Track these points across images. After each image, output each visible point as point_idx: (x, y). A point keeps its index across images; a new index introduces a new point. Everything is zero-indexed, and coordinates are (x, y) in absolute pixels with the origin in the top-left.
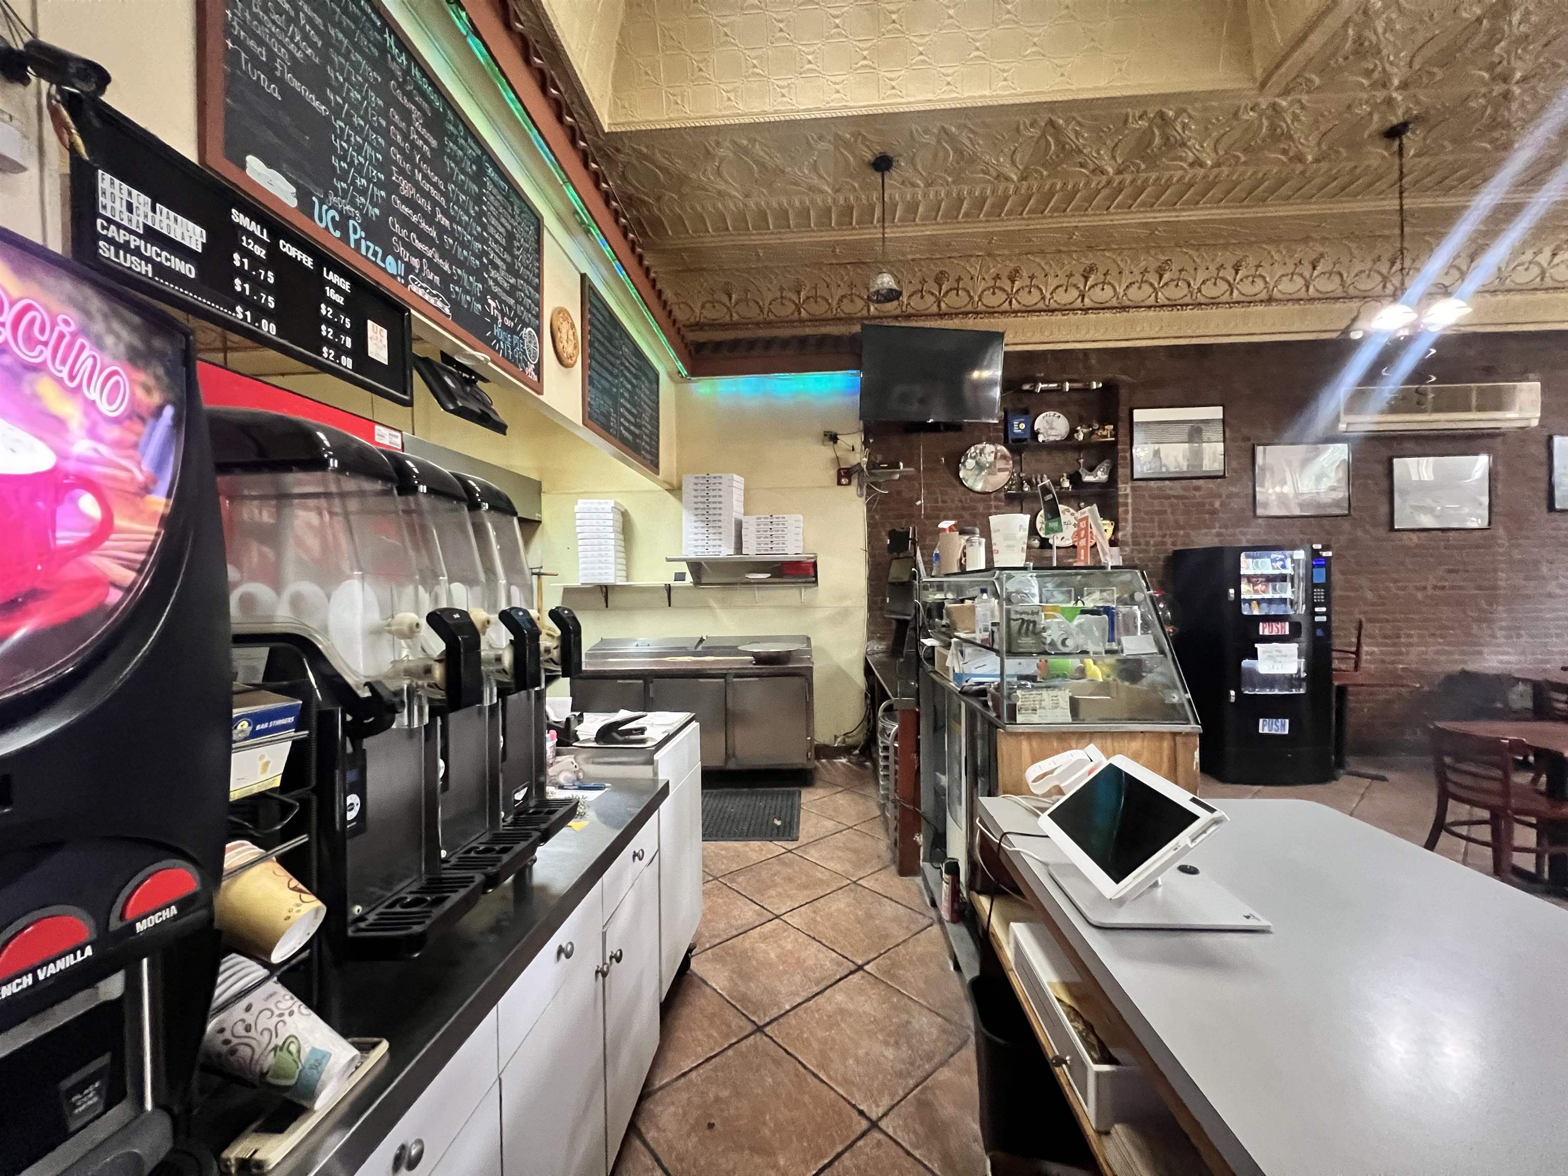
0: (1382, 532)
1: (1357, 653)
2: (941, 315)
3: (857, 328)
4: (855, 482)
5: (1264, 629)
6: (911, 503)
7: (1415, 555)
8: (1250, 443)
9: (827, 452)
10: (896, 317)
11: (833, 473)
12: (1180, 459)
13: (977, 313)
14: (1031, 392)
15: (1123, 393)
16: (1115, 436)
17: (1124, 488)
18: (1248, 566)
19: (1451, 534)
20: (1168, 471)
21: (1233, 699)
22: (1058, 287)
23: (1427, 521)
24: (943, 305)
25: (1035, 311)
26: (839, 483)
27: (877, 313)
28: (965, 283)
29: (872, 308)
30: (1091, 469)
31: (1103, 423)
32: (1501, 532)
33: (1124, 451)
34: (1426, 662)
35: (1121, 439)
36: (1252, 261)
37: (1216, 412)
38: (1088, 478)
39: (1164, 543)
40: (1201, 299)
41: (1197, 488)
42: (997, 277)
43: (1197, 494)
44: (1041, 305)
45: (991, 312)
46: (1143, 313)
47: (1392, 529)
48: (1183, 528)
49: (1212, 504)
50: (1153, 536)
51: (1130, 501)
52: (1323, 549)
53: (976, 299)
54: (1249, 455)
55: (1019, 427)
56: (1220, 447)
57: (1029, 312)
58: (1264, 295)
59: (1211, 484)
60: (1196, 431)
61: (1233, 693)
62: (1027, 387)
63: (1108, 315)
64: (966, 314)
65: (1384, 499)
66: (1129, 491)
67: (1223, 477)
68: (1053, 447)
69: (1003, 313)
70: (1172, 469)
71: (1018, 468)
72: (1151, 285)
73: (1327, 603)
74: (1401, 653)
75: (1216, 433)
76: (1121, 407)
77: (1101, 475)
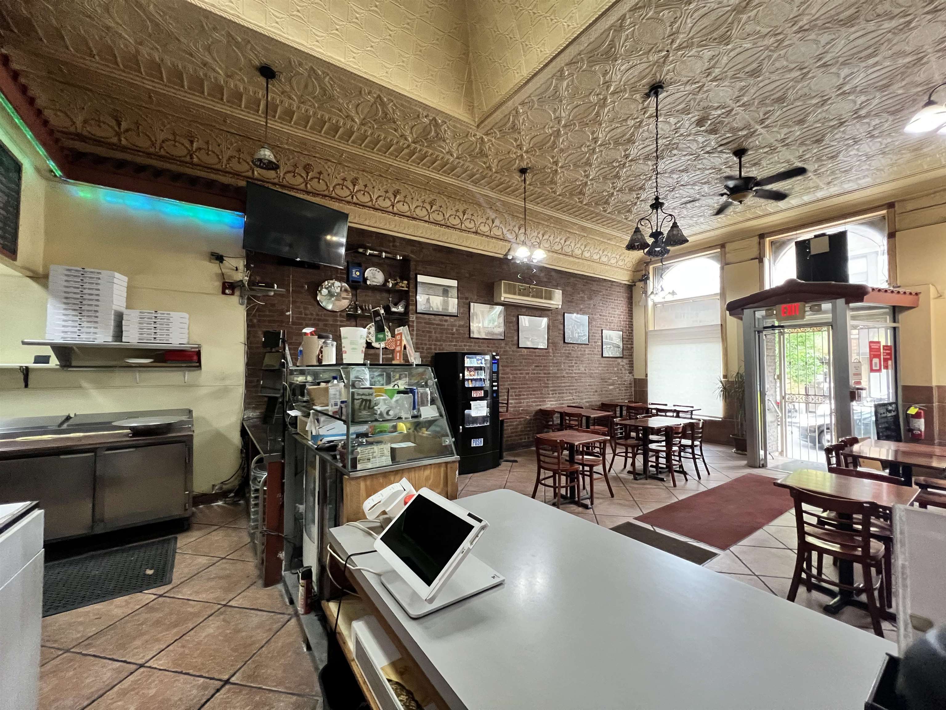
0: (515, 348)
1: (507, 404)
2: (308, 193)
3: (243, 183)
4: (237, 293)
5: (474, 394)
6: (282, 313)
7: (526, 359)
8: (468, 301)
9: (214, 268)
10: (274, 184)
11: (218, 284)
12: (439, 304)
13: (331, 197)
14: (364, 254)
15: (412, 264)
16: (408, 287)
17: (413, 317)
18: (468, 362)
19: (537, 350)
20: (433, 311)
21: (461, 431)
22: (380, 196)
23: (529, 345)
24: (309, 186)
25: (367, 207)
26: (224, 293)
27: (260, 177)
28: (324, 176)
29: (256, 173)
30: (396, 305)
31: (402, 279)
32: (551, 351)
33: (412, 296)
34: (529, 406)
35: (411, 290)
36: (469, 212)
37: (454, 283)
38: (394, 309)
39: (430, 349)
40: (449, 224)
41: (446, 321)
42: (344, 179)
43: (446, 324)
44: (370, 204)
45: (339, 200)
46: (422, 224)
47: (518, 347)
48: (439, 341)
49: (452, 330)
50: (426, 344)
51: (415, 324)
52: (497, 355)
53: (331, 189)
54: (467, 306)
55: (356, 274)
56: (456, 301)
57: (363, 206)
58: (474, 230)
59: (452, 319)
60: (446, 291)
61: (461, 427)
62: (361, 250)
63: (406, 220)
64: (325, 196)
65: (516, 334)
66: (414, 319)
67: (457, 316)
68: (374, 288)
69: (348, 202)
70: (435, 310)
71: (354, 299)
72: (427, 210)
73: (497, 381)
74: (521, 403)
75: (455, 292)
76: (411, 273)
77: (400, 309)
